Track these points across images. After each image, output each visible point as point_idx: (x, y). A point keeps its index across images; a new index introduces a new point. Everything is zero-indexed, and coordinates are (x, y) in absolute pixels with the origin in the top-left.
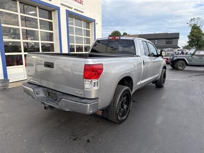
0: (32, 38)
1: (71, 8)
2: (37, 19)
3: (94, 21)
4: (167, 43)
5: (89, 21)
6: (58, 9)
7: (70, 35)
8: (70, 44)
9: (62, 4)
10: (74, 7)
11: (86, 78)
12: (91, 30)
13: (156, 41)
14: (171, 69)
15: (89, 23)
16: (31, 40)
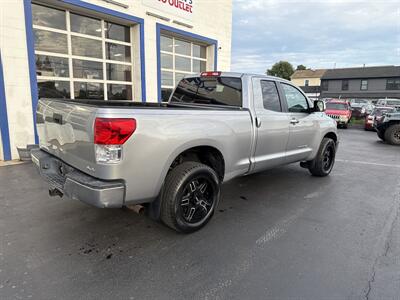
0: (97, 76)
1: (167, 20)
2: (101, 42)
3: (215, 43)
4: (389, 87)
5: (205, 44)
6: (140, 22)
7: (162, 69)
8: (162, 87)
9: (148, 14)
10: (172, 19)
11: (99, 143)
12: (209, 60)
13: (365, 82)
14: (378, 142)
15: (205, 47)
16: (94, 78)
